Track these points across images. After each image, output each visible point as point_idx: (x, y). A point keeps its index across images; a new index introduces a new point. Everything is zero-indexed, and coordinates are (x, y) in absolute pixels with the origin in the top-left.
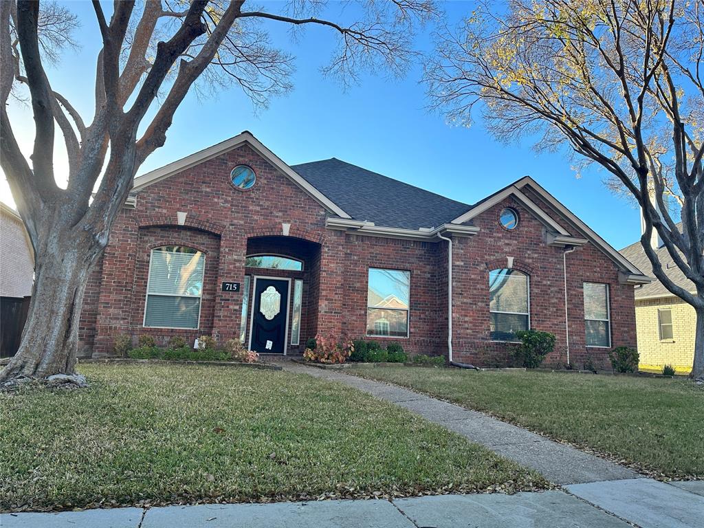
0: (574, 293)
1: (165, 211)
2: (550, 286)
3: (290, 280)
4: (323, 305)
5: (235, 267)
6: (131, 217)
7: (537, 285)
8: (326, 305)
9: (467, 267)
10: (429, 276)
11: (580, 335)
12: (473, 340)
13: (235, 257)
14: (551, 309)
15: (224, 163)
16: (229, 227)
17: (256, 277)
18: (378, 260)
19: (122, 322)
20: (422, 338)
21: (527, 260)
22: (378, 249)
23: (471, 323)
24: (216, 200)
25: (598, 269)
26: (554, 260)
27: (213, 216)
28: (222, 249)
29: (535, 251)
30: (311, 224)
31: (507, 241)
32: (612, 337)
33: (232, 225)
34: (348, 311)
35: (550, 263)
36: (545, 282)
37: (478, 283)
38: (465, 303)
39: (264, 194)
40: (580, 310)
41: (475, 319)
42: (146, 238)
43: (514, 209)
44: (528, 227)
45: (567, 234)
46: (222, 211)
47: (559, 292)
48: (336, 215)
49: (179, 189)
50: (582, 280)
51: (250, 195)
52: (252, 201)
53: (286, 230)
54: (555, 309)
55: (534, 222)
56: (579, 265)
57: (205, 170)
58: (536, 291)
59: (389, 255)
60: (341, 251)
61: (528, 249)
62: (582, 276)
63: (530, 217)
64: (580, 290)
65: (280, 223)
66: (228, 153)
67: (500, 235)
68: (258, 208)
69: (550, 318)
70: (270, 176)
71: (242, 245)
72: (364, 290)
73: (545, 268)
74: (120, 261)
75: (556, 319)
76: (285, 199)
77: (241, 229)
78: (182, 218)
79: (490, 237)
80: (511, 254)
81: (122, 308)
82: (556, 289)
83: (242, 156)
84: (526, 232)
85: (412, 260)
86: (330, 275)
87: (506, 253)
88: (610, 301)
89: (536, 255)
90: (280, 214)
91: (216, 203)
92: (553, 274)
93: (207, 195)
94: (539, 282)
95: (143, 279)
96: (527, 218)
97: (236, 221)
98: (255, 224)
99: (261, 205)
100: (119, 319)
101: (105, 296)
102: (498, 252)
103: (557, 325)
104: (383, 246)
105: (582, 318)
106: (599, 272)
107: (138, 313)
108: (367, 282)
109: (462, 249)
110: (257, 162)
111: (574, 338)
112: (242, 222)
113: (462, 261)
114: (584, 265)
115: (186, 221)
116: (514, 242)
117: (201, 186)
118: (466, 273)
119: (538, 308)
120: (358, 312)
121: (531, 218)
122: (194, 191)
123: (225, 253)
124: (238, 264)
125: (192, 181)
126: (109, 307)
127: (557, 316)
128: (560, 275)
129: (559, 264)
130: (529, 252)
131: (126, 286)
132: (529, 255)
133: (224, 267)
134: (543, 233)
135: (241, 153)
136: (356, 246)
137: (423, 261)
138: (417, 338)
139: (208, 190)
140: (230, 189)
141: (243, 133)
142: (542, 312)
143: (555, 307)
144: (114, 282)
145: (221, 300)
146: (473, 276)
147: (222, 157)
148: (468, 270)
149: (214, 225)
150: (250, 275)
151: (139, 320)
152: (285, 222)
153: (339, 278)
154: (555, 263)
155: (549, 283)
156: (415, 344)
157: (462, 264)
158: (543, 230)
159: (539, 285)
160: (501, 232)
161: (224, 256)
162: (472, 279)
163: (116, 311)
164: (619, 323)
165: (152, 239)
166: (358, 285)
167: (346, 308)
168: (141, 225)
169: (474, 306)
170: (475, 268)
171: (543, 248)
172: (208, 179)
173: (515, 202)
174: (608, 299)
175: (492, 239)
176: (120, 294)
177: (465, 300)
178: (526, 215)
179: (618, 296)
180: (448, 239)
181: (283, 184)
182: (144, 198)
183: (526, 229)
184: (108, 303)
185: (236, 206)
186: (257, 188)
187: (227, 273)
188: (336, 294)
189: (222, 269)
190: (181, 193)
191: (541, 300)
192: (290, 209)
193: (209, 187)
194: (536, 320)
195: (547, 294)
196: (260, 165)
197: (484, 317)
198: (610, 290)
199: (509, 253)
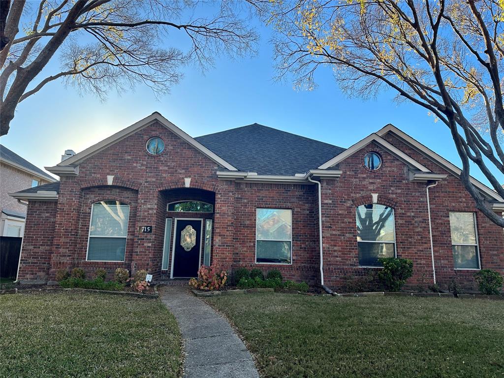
0: (440, 221)
1: (98, 176)
2: (413, 217)
3: (202, 220)
4: (217, 240)
5: (149, 214)
6: (75, 182)
7: (401, 217)
8: (219, 240)
9: (335, 204)
10: (308, 212)
11: (447, 259)
12: (342, 267)
13: (149, 206)
14: (416, 237)
15: (141, 137)
16: (144, 184)
17: (176, 219)
18: (264, 202)
19: (68, 258)
20: (303, 265)
21: (391, 196)
22: (264, 193)
23: (340, 251)
24: (135, 165)
25: (464, 199)
26: (417, 194)
27: (133, 177)
28: (139, 201)
29: (398, 187)
30: (207, 177)
31: (371, 181)
32: (481, 260)
33: (147, 182)
34: (240, 244)
35: (413, 197)
36: (409, 214)
37: (345, 217)
38: (334, 235)
39: (171, 157)
40: (446, 237)
41: (343, 249)
42: (88, 196)
43: (377, 153)
44: (390, 167)
45: (427, 171)
46: (139, 172)
47: (423, 222)
48: (226, 169)
49: (109, 159)
50: (447, 210)
51: (160, 159)
52: (162, 163)
53: (188, 183)
54: (419, 237)
55: (396, 163)
56: (444, 197)
57: (127, 143)
58: (400, 222)
59: (273, 197)
60: (232, 197)
61: (392, 186)
62: (448, 206)
63: (392, 158)
64: (446, 219)
65: (183, 178)
66: (144, 130)
67: (365, 176)
68: (166, 168)
69: (415, 245)
70: (175, 143)
71: (154, 197)
72: (253, 226)
73: (409, 201)
74: (68, 214)
75: (420, 245)
76: (187, 160)
77: (154, 185)
78: (110, 180)
79: (355, 178)
80: (375, 191)
81: (69, 248)
82: (420, 219)
83: (154, 131)
84: (389, 171)
85: (293, 200)
86: (222, 215)
87: (371, 190)
88: (478, 227)
89: (399, 191)
90: (183, 171)
91: (136, 167)
92: (417, 206)
93: (129, 161)
94: (403, 214)
95: (86, 226)
96: (389, 159)
97: (149, 179)
98: (164, 180)
99: (168, 166)
100: (66, 256)
101: (57, 240)
102: (363, 190)
103: (422, 251)
104: (268, 190)
105: (449, 244)
106: (464, 202)
107: (82, 251)
108: (255, 220)
109: (330, 189)
110: (165, 134)
111: (442, 261)
112: (154, 180)
113: (330, 199)
114: (449, 197)
115: (113, 182)
116: (378, 180)
117: (124, 155)
118: (334, 209)
119: (403, 237)
120: (248, 244)
121: (394, 160)
122: (120, 159)
123: (142, 203)
124: (151, 212)
125: (118, 152)
126: (59, 248)
127: (422, 243)
128: (424, 207)
129: (422, 197)
130: (392, 189)
131: (71, 232)
132: (392, 191)
133: (140, 214)
134: (405, 171)
135: (153, 128)
136: (245, 191)
137: (302, 201)
138: (299, 265)
139: (129, 158)
140: (145, 156)
141: (153, 114)
142: (407, 240)
143: (419, 235)
144: (63, 230)
145: (138, 239)
146: (340, 212)
147: (139, 133)
148: (336, 207)
149: (133, 183)
150: (172, 218)
151: (82, 256)
152: (186, 177)
153: (230, 218)
154: (418, 197)
155: (413, 214)
156: (297, 269)
157: (330, 202)
158: (405, 168)
159: (403, 217)
160: (365, 173)
161: (141, 206)
162: (340, 214)
163: (64, 250)
164: (487, 247)
165: (92, 196)
166: (248, 222)
167: (238, 241)
168: (82, 187)
169: (342, 237)
170: (343, 205)
171: (406, 184)
172: (129, 150)
173: (378, 147)
174: (476, 226)
175: (357, 180)
176: (67, 238)
177: (334, 232)
178: (389, 157)
179: (486, 223)
180: (317, 182)
181: (185, 148)
182: (84, 168)
183: (389, 169)
184: (59, 245)
185: (150, 168)
186: (165, 153)
187: (143, 219)
188: (227, 231)
189: (139, 216)
190: (110, 161)
191: (405, 229)
192: (191, 167)
193: (130, 155)
194: (401, 248)
195: (411, 224)
196: (168, 136)
197: (351, 246)
198: (477, 217)
199: (374, 190)
